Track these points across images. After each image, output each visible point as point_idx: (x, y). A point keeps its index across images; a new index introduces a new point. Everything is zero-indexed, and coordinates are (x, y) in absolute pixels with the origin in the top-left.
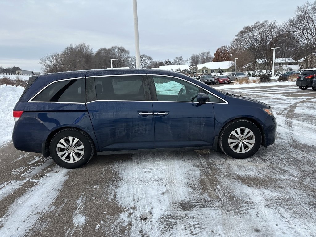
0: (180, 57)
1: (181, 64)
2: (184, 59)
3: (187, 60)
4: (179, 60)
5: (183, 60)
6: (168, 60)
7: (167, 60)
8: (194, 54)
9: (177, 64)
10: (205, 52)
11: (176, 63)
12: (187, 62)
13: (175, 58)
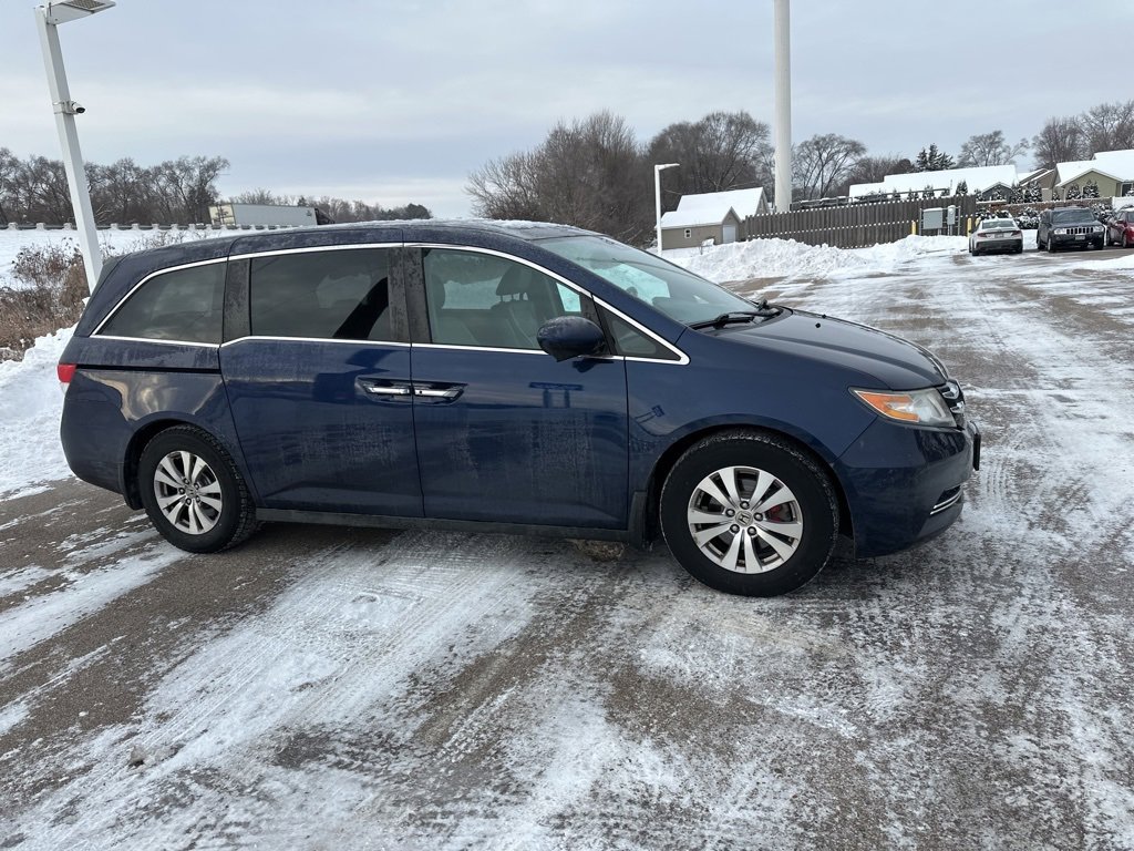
0: (991, 132)
1: (997, 161)
2: (1009, 140)
3: (1024, 144)
4: (988, 147)
5: (1004, 144)
6: (932, 148)
7: (928, 151)
8: (1054, 118)
9: (976, 164)
10: (1111, 104)
11: (971, 160)
12: (1024, 155)
13: (967, 140)
